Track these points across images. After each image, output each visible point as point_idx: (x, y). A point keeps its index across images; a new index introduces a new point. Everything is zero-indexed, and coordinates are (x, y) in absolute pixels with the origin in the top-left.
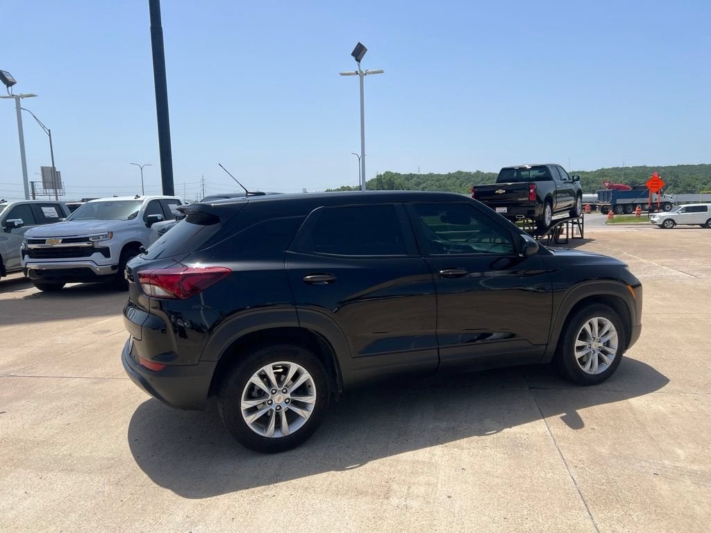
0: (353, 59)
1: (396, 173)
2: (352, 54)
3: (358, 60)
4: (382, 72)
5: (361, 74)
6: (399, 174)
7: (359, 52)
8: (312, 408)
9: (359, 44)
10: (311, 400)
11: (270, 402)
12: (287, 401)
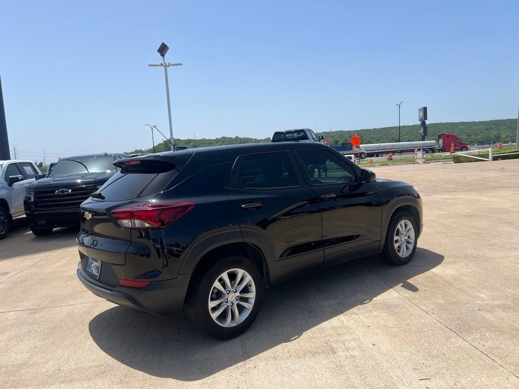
0: (159, 54)
1: (178, 139)
2: (158, 51)
3: (163, 56)
4: (181, 64)
5: (166, 66)
6: (180, 140)
7: (163, 49)
8: (253, 301)
9: (163, 43)
10: (252, 295)
11: (226, 301)
12: (237, 298)
